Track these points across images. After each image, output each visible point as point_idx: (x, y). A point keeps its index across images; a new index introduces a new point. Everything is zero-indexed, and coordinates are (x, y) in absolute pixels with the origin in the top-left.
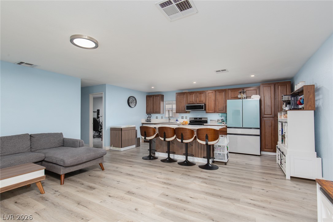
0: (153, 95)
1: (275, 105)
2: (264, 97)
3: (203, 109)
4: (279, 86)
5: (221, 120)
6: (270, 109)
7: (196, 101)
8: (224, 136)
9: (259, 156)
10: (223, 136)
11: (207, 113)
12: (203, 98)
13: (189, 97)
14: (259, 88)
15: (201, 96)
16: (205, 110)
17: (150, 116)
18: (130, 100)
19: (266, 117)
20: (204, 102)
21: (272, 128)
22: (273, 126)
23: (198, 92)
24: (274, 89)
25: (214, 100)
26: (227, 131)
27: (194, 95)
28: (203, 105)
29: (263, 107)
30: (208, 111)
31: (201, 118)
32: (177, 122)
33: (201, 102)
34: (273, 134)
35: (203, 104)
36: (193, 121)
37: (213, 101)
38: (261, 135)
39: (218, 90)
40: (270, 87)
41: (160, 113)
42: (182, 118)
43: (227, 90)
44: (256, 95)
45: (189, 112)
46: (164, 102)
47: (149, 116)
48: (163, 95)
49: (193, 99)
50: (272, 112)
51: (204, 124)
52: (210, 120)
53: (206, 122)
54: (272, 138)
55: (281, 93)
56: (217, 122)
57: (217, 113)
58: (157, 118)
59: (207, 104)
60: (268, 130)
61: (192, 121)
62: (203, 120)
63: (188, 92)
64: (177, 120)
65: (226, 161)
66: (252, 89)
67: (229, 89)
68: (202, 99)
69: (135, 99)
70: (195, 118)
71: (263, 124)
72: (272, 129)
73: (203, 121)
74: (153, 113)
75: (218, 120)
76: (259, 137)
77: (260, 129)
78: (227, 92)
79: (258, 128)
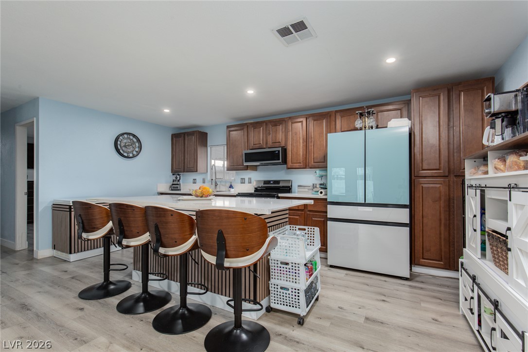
0: (184, 134)
1: (449, 143)
2: (421, 124)
3: (279, 160)
4: (460, 91)
5: (321, 184)
6: (438, 156)
7: (266, 143)
8: (306, 227)
9: (406, 279)
10: (305, 230)
11: (289, 168)
12: (280, 136)
13: (252, 134)
14: (408, 103)
15: (276, 132)
16: (285, 162)
17: (178, 176)
18: (124, 141)
19: (425, 177)
20: (283, 144)
21: (442, 205)
22: (443, 198)
23: (270, 121)
24: (446, 100)
25: (303, 139)
26: (326, 212)
27: (263, 129)
28: (279, 151)
29: (417, 150)
30: (290, 164)
31: (277, 182)
32: (230, 191)
33: (277, 145)
34: (443, 222)
35: (280, 149)
36: (262, 187)
37: (301, 141)
38: (411, 225)
39: (313, 115)
40: (437, 97)
41: (197, 171)
42: (243, 181)
43: (334, 114)
44: (401, 118)
45: (255, 168)
46: (209, 149)
47: (176, 178)
48: (207, 133)
49: (259, 139)
50: (442, 162)
51: (280, 195)
52: (299, 186)
53: (288, 189)
54: (442, 232)
55: (465, 110)
56: (310, 191)
57: (311, 168)
58: (195, 181)
59: (289, 148)
60: (431, 211)
61: (259, 187)
62: (281, 184)
63: (251, 124)
64: (231, 187)
65: (302, 311)
66: (390, 107)
67: (336, 112)
68: (278, 138)
69: (139, 141)
70: (266, 182)
71: (418, 195)
72: (440, 207)
73: (283, 187)
74: (184, 172)
75: (314, 186)
76: (408, 229)
77: (411, 207)
78: (333, 118)
79: (404, 206)
